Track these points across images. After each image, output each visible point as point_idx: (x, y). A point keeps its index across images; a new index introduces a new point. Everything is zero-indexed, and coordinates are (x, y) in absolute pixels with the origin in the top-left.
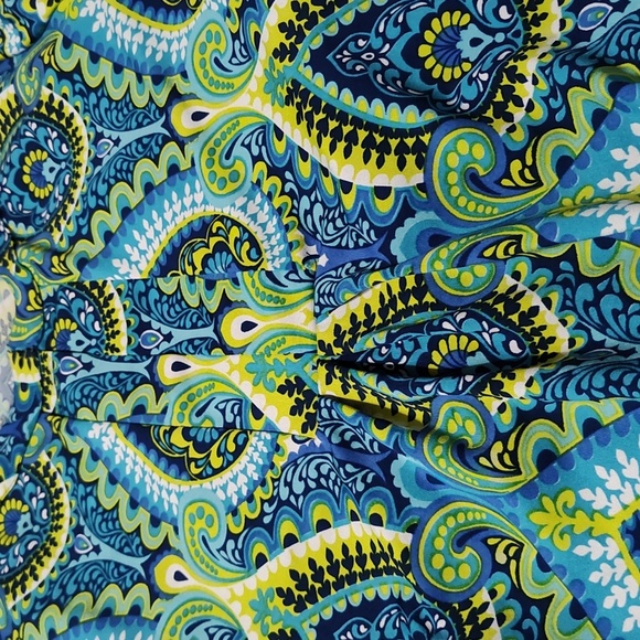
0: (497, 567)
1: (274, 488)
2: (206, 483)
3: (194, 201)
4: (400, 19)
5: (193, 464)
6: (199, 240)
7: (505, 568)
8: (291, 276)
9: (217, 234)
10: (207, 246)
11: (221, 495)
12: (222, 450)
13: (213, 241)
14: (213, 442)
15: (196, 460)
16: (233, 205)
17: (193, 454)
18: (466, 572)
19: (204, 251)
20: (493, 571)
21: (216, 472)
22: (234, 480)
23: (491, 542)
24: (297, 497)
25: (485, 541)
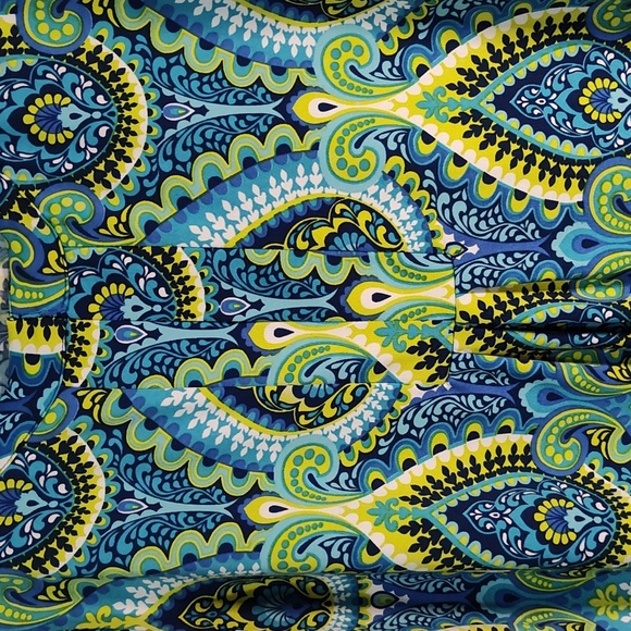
0: (592, 448)
1: (392, 427)
2: (317, 431)
3: (309, 181)
4: (563, 79)
5: (302, 417)
6: (319, 219)
7: (598, 449)
8: (432, 257)
9: (341, 216)
10: (331, 225)
11: (333, 438)
12: (337, 402)
13: (337, 222)
14: (327, 397)
15: (306, 413)
16: (366, 192)
17: (303, 407)
18: (570, 456)
19: (327, 230)
20: (589, 452)
21: (328, 420)
22: (349, 424)
23: (589, 432)
24: (418, 430)
25: (585, 432)
